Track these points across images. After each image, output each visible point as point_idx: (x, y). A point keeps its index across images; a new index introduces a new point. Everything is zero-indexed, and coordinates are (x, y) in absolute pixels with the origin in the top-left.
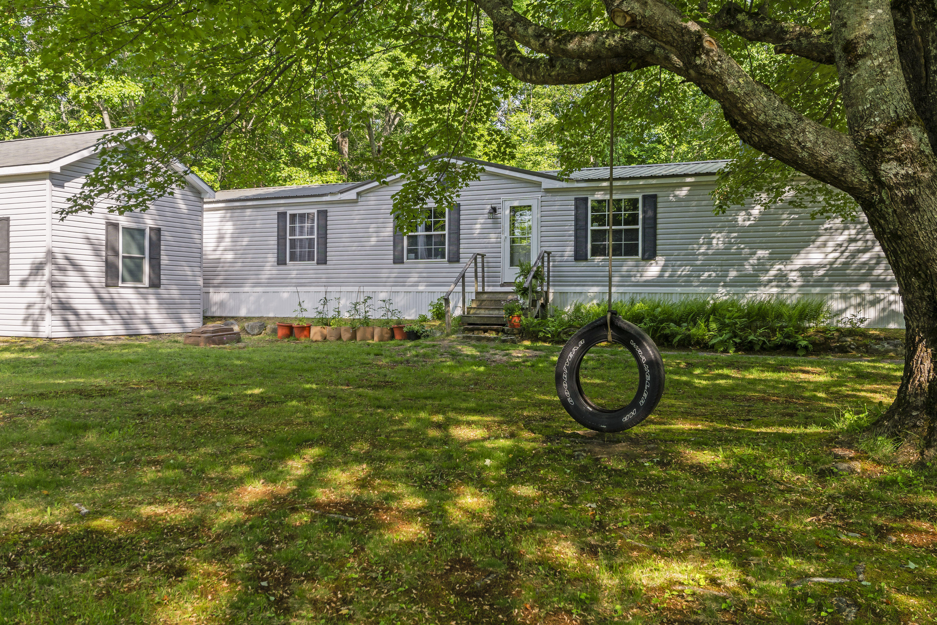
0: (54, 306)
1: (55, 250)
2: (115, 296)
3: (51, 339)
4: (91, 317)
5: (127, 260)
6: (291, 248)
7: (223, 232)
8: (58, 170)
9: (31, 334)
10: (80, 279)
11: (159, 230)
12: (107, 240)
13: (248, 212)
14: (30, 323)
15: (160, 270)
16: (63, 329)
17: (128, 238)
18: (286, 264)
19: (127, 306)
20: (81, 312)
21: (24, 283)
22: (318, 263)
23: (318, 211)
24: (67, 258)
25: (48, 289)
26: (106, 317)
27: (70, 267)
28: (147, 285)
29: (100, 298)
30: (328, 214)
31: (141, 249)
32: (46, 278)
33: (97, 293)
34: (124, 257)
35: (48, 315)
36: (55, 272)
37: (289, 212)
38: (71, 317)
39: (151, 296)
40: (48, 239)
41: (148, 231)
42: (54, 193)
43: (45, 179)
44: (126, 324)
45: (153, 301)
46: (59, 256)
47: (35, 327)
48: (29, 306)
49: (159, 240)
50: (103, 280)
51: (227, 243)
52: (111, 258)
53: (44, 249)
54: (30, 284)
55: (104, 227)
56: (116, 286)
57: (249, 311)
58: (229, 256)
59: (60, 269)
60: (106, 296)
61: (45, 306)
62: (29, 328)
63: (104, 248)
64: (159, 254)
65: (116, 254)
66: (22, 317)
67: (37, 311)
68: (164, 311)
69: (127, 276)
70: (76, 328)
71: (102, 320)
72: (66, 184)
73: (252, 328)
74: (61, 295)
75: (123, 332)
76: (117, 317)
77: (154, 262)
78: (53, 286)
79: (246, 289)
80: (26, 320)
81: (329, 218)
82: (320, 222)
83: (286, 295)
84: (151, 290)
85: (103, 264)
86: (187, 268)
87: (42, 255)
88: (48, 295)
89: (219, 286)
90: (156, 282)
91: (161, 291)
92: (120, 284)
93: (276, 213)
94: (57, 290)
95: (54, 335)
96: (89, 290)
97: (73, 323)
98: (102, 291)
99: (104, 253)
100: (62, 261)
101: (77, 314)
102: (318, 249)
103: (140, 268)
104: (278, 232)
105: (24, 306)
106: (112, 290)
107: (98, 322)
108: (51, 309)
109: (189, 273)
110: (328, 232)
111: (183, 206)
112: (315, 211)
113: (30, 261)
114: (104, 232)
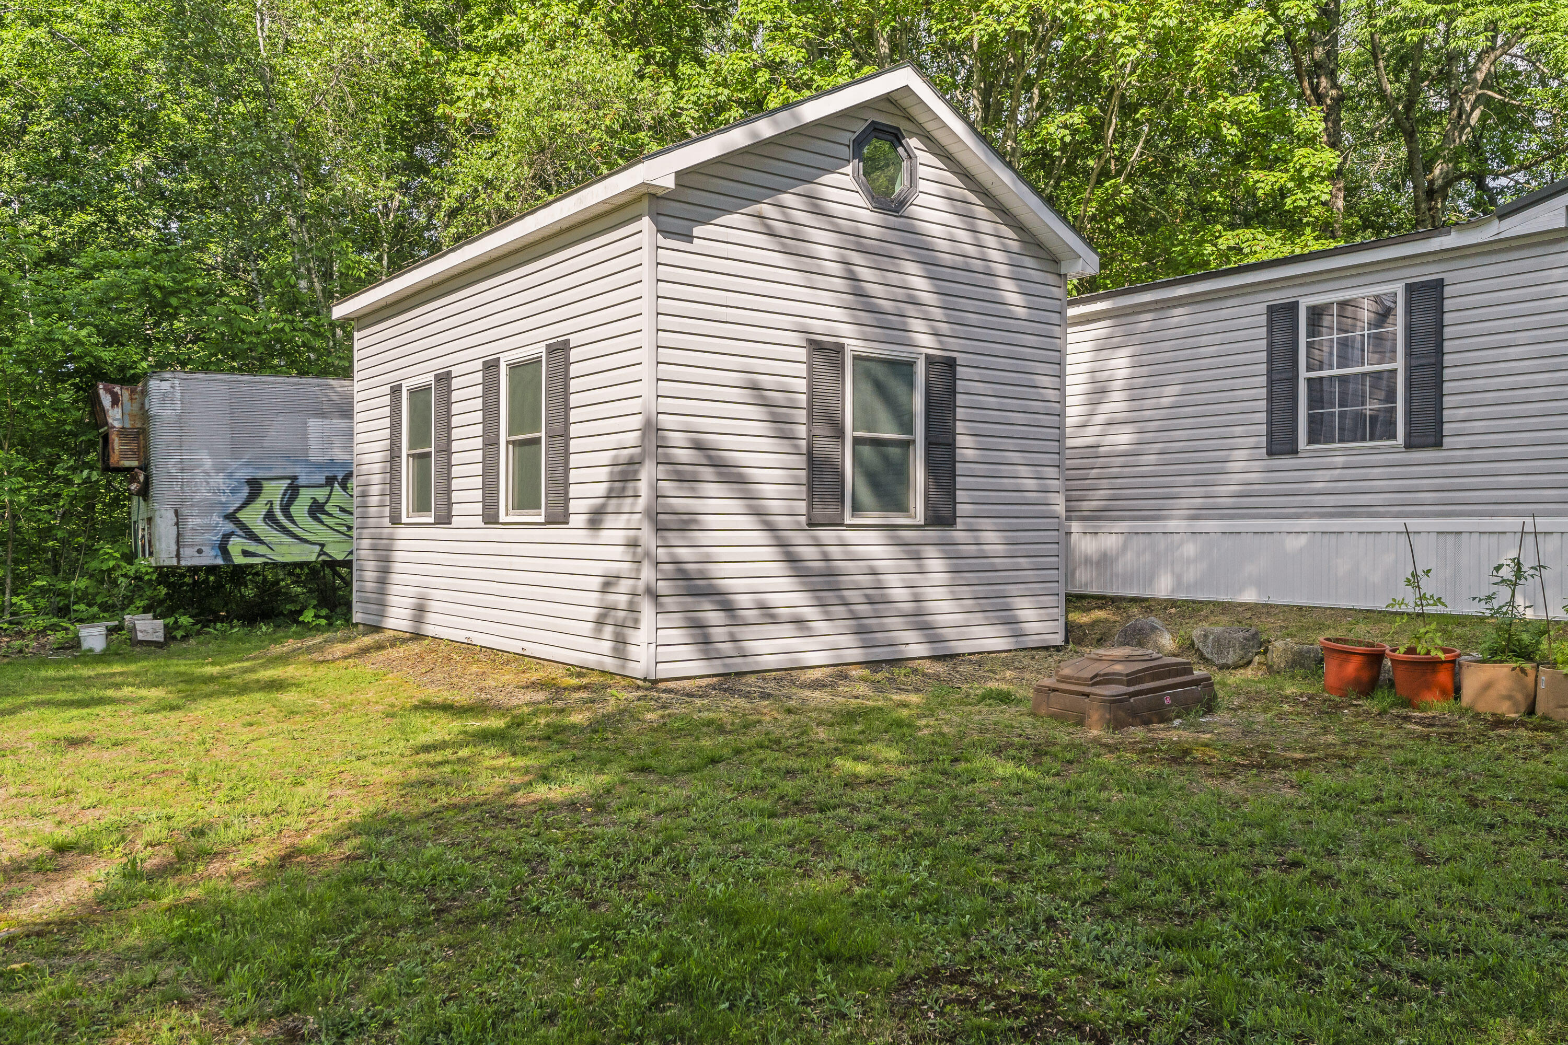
0: (663, 587)
1: (666, 421)
2: (835, 552)
3: (655, 682)
4: (768, 614)
5: (866, 450)
6: (1312, 404)
7: (1105, 375)
8: (669, 183)
9: (610, 664)
10: (735, 505)
11: (950, 364)
12: (811, 392)
13: (1179, 315)
14: (608, 631)
15: (954, 475)
16: (686, 651)
17: (867, 388)
18: (1294, 452)
19: (865, 580)
20: (743, 600)
21: (596, 519)
22: (1409, 446)
23: (1410, 288)
24: (699, 447)
25: (647, 536)
26: (811, 613)
27: (707, 473)
28: (920, 519)
29: (792, 560)
30: (1448, 291)
31: (905, 423)
32: (641, 504)
33: (782, 544)
34: (857, 441)
35: (647, 609)
36: (667, 487)
37: (1304, 303)
38: (714, 617)
39: (930, 551)
40: (646, 389)
41: (920, 369)
42: (664, 255)
43: (638, 218)
44: (861, 631)
45: (936, 564)
46: (677, 438)
47: (620, 642)
48: (609, 583)
49: (952, 392)
50: (802, 507)
51: (1116, 403)
52: (824, 445)
53: (636, 422)
54: (610, 521)
55: (802, 354)
56: (837, 523)
57: (1179, 583)
58: (1123, 438)
59: (681, 479)
60: (809, 552)
61: (641, 585)
62: (606, 646)
63: (802, 416)
64: (954, 434)
65: (839, 434)
66: (591, 613)
67: (622, 600)
68: (965, 591)
69: (865, 495)
70: (726, 647)
71: (799, 622)
72: (698, 231)
73: (1220, 645)
74: (684, 553)
75: (856, 655)
76: (840, 611)
77: (938, 452)
78: (659, 529)
79: (1172, 525)
80: (600, 622)
81: (1448, 304)
82: (1418, 319)
83: (1295, 544)
84: (932, 534)
85: (801, 461)
86: (1023, 471)
87: (632, 438)
88: (647, 554)
89: (1096, 516)
90: (945, 512)
91: (958, 535)
92: (848, 520)
93: (1263, 308)
94: (673, 538)
95: (664, 670)
96: (760, 537)
97: (718, 633)
98: (798, 538)
99: (802, 431)
100: (683, 455)
101: (729, 608)
102: (1408, 401)
103: (901, 472)
104: (1270, 361)
105: (596, 583)
106: (826, 535)
107: (788, 629)
108: (654, 595)
109: (1031, 484)
110: (1448, 346)
111: (1013, 298)
112: (1399, 288)
113: (606, 458)
114: (802, 369)
